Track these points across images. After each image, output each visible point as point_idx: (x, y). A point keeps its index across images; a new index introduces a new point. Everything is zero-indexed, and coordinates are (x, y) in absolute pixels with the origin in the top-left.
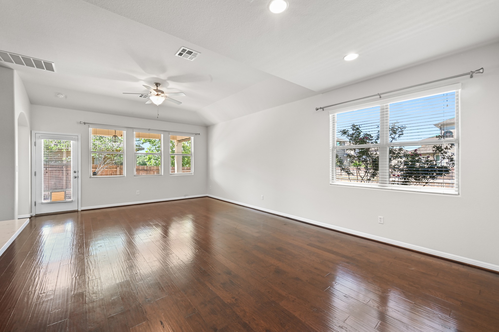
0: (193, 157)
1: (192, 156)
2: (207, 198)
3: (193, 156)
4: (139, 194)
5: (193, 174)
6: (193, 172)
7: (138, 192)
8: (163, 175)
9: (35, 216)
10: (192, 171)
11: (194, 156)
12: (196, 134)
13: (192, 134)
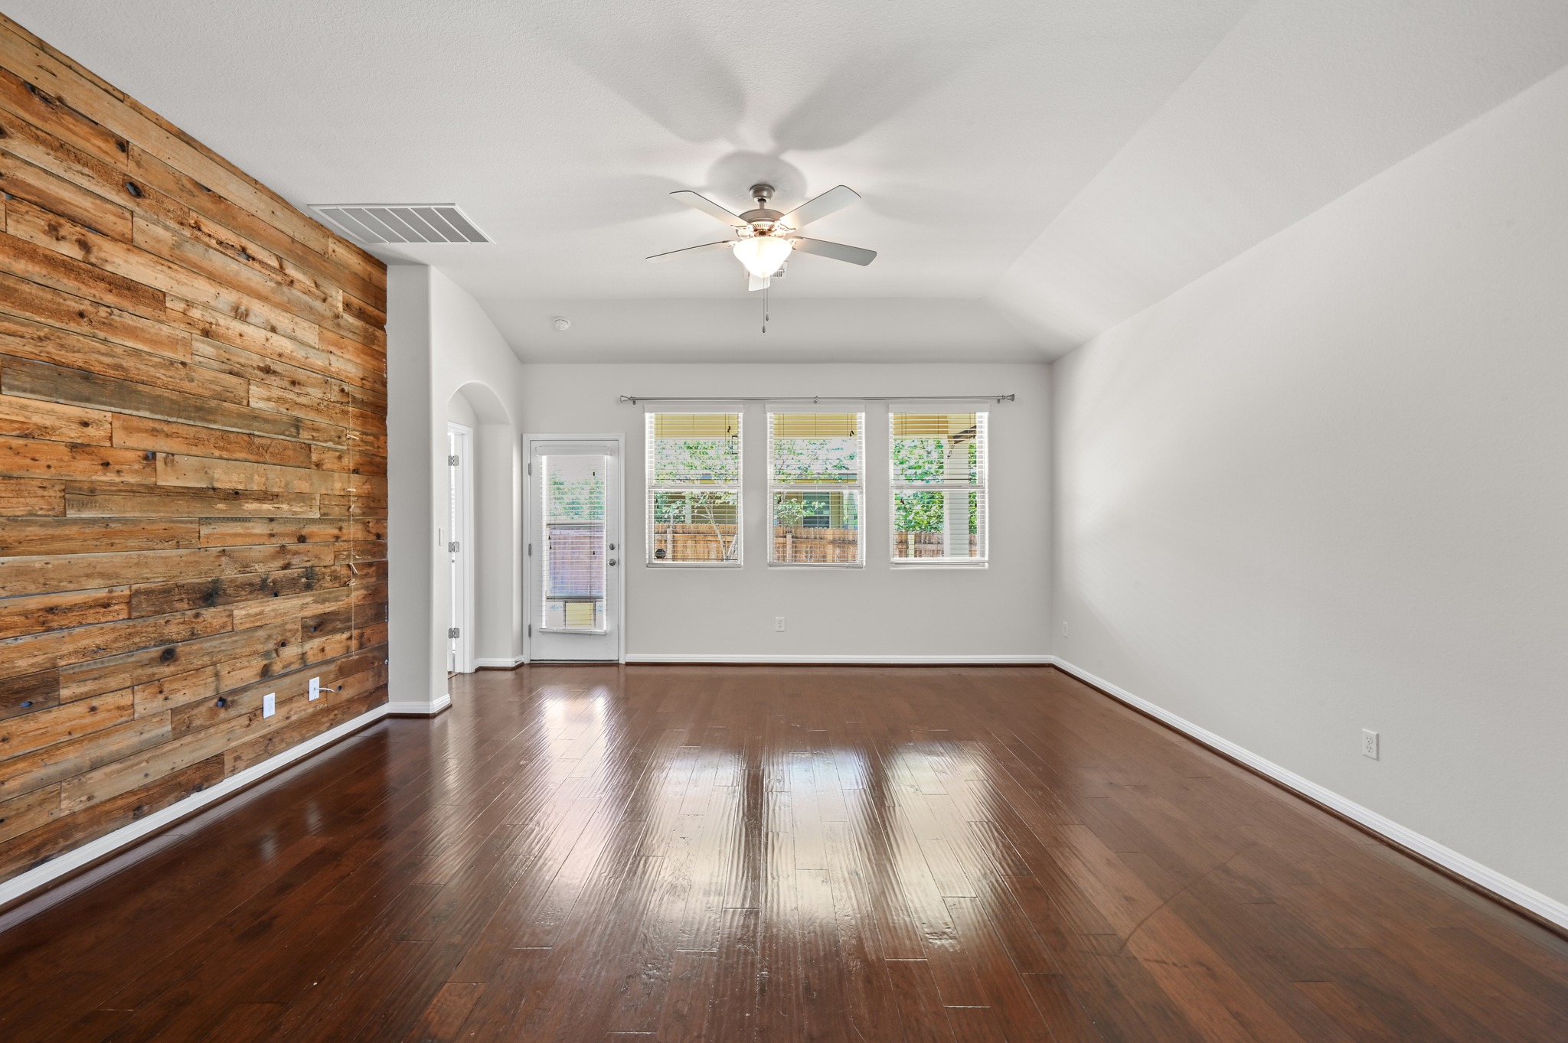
0: (987, 496)
1: (983, 492)
2: (1052, 670)
3: (987, 490)
4: (782, 629)
5: (987, 564)
6: (986, 558)
7: (780, 622)
8: (864, 564)
9: (529, 664)
10: (983, 555)
11: (989, 492)
12: (999, 401)
13: (981, 399)
